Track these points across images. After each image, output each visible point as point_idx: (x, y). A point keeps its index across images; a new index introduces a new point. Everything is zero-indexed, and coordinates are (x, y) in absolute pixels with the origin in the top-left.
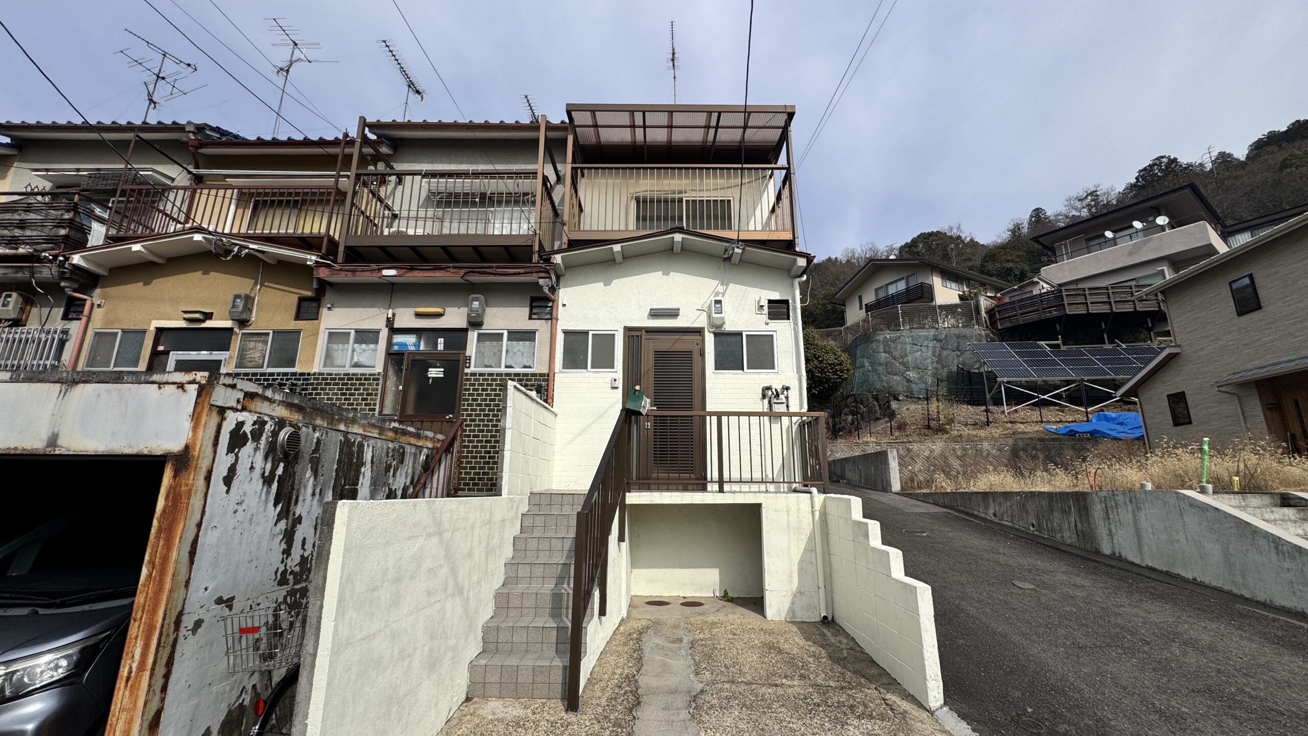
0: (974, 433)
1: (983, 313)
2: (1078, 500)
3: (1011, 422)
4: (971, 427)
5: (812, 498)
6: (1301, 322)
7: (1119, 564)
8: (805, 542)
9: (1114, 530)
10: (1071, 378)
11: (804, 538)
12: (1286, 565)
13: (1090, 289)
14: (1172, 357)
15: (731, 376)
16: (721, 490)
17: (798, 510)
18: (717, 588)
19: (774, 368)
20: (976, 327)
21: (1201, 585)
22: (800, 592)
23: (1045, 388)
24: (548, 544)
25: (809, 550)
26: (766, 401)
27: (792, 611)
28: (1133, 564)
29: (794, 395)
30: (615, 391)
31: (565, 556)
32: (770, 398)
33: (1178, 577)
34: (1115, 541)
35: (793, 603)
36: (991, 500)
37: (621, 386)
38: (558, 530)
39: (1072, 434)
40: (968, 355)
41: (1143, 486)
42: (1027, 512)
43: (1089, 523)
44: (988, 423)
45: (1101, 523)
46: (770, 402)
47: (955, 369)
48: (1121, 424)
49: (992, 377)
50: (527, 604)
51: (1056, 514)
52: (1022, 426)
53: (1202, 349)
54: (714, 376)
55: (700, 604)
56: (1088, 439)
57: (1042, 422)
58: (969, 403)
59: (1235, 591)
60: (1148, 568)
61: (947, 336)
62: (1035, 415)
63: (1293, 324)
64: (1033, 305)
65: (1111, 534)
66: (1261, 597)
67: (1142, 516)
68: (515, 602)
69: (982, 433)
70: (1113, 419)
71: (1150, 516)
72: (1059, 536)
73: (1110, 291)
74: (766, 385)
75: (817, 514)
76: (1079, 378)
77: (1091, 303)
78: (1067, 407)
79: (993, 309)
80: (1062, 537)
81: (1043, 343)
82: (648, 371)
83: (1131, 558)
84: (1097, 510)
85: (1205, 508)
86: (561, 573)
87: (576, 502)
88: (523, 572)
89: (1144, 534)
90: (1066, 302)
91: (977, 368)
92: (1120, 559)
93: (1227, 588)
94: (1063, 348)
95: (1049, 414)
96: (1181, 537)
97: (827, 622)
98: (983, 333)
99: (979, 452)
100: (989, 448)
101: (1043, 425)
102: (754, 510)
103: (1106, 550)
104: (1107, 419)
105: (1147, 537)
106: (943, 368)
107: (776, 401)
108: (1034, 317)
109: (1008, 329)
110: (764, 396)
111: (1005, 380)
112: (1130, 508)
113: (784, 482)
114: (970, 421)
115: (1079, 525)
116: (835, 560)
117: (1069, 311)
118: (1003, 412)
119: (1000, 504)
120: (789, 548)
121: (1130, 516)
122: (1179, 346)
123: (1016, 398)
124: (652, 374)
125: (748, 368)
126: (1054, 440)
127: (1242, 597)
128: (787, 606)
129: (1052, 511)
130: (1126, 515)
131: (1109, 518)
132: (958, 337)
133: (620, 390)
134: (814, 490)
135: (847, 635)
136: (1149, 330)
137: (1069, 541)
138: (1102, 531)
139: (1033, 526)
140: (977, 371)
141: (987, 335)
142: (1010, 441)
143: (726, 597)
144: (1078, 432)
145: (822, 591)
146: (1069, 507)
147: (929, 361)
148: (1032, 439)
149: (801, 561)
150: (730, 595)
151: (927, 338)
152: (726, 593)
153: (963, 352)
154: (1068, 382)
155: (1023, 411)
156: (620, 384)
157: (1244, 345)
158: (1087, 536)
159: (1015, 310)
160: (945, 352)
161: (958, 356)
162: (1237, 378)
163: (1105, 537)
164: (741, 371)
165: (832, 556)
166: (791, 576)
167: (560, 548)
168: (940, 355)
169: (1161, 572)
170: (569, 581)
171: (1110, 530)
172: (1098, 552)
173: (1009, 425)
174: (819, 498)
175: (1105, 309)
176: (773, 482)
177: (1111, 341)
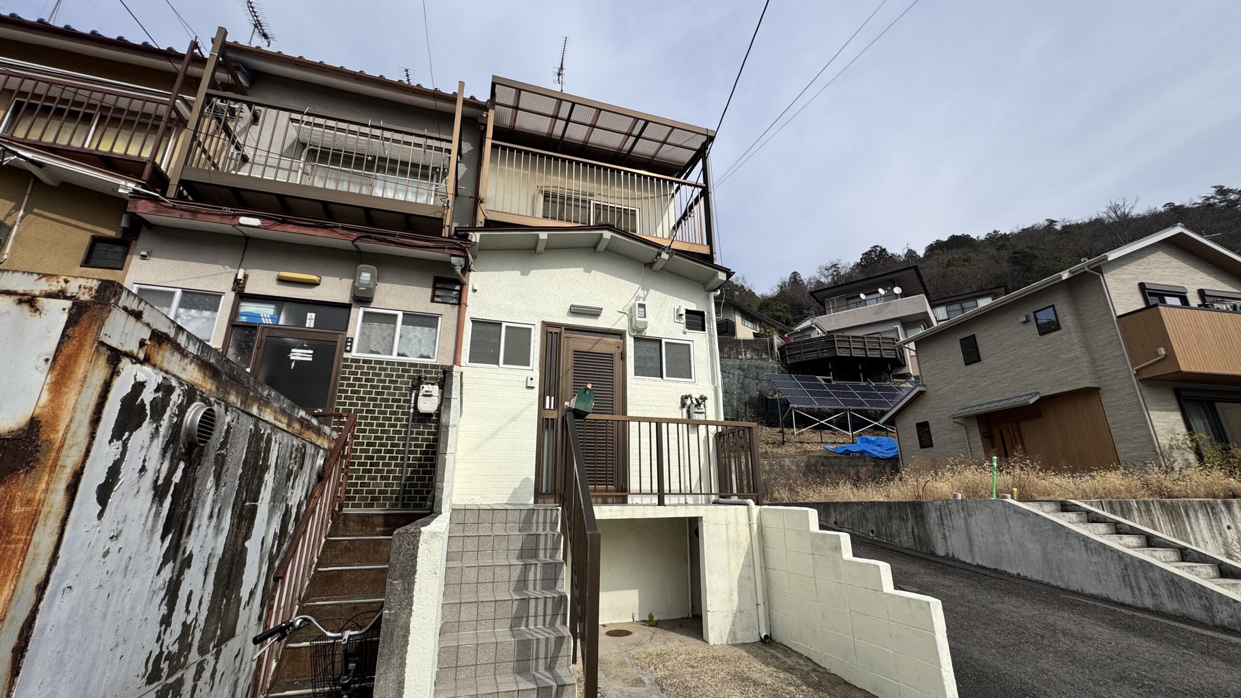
0: (775, 450)
1: (776, 349)
2: (915, 509)
3: (800, 442)
4: (771, 446)
5: (749, 511)
6: (1006, 372)
7: (958, 564)
8: (743, 555)
9: (947, 534)
10: (840, 407)
11: (743, 552)
12: (1093, 560)
13: (853, 337)
14: (920, 394)
15: (651, 383)
16: (661, 503)
17: (737, 522)
18: (636, 611)
19: (691, 378)
20: (771, 360)
21: (1025, 578)
22: (740, 611)
23: (822, 415)
24: (491, 574)
25: (749, 565)
26: (685, 410)
27: (733, 633)
28: (965, 563)
29: (710, 404)
30: (530, 390)
31: (512, 588)
32: (689, 407)
33: (1004, 573)
34: (949, 544)
35: (733, 624)
36: (832, 509)
37: (537, 386)
38: (495, 555)
39: (847, 453)
40: (764, 383)
41: (955, 496)
42: (867, 520)
43: (925, 529)
44: (783, 442)
45: (936, 528)
46: (688, 412)
47: (756, 394)
48: (879, 446)
49: (786, 404)
50: (483, 658)
51: (894, 521)
52: (809, 446)
53: (941, 389)
54: (634, 381)
55: (627, 633)
56: (859, 458)
57: (822, 443)
58: (769, 426)
59: (1053, 582)
60: (978, 566)
61: (748, 366)
62: (816, 437)
63: (1001, 374)
64: (811, 346)
65: (945, 538)
66: (1074, 587)
67: (972, 521)
68: (466, 658)
69: (780, 451)
70: (873, 442)
71: (980, 522)
72: (897, 541)
73: (866, 340)
74: (684, 394)
75: (755, 527)
76: (847, 408)
77: (854, 348)
78: (837, 430)
79: (784, 346)
80: (900, 542)
81: (819, 377)
82: (567, 372)
83: (963, 558)
84: (933, 517)
85: (1026, 514)
86: (517, 611)
87: (510, 519)
88: (467, 614)
89: (974, 537)
90: (836, 346)
91: (771, 396)
92: (953, 559)
93: (1046, 580)
94: (834, 383)
95: (827, 436)
96: (1006, 538)
97: (767, 641)
98: (776, 366)
99: (782, 467)
100: (789, 464)
101: (823, 445)
102: (692, 526)
103: (941, 552)
104: (868, 441)
105: (977, 540)
106: (745, 394)
107: (697, 410)
108: (813, 356)
109: (793, 364)
110: (683, 405)
111: (796, 406)
112: (962, 515)
113: (701, 494)
114: (770, 440)
115: (916, 530)
116: (773, 575)
117: (840, 353)
118: (793, 433)
119: (841, 513)
120: (729, 563)
121: (963, 521)
122: (925, 386)
123: (803, 422)
124: (571, 374)
125: (667, 376)
126: (836, 458)
127: (1058, 588)
128: (728, 627)
129: (890, 519)
130: (958, 521)
131: (943, 524)
132: (757, 368)
133: (536, 391)
134: (751, 502)
135: (800, 656)
136: (889, 373)
137: (907, 545)
138: (936, 535)
139: (873, 532)
140: (771, 398)
141: (778, 368)
142: (805, 458)
143: (651, 622)
144: (851, 452)
145: (761, 609)
146: (907, 515)
147: (735, 387)
148: (820, 457)
149: (741, 578)
150: (655, 619)
151: (733, 367)
152: (651, 616)
153: (761, 381)
154: (837, 411)
155: (807, 433)
156: (536, 383)
157: (970, 387)
158: (923, 539)
159: (800, 349)
160: (747, 380)
161: (757, 384)
162: (966, 412)
163: (939, 539)
164: (660, 379)
165: (771, 572)
166: (731, 595)
167: (506, 578)
168: (743, 382)
169: (990, 569)
170: (527, 621)
171: (944, 535)
172: (933, 554)
173: (799, 445)
174: (755, 509)
175: (860, 354)
176: (691, 493)
177: (865, 380)
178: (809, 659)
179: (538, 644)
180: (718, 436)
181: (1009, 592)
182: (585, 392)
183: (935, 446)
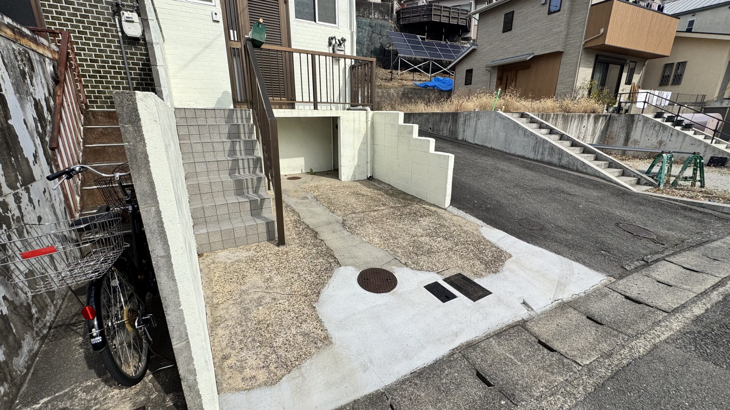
0: (386, 84)
1: (395, 12)
2: (454, 116)
3: (401, 79)
4: (384, 81)
5: (367, 113)
6: (522, 39)
7: (466, 143)
8: (362, 138)
9: (466, 129)
10: (428, 58)
11: (362, 136)
12: (525, 140)
13: (444, 7)
14: (474, 50)
15: (307, 25)
16: (316, 108)
17: (359, 120)
18: (303, 168)
19: (335, 23)
20: (390, 21)
21: (494, 149)
22: (358, 166)
23: (416, 62)
24: (211, 147)
25: (364, 143)
26: (331, 48)
27: (354, 175)
28: (470, 143)
29: (348, 44)
30: (216, 24)
31: (226, 155)
32: (334, 46)
33: (486, 147)
34: (465, 134)
35: (354, 172)
36: (412, 117)
37: (221, 21)
38: (211, 137)
39: (426, 87)
40: (384, 38)
41: (475, 109)
42: (429, 122)
43: (456, 128)
44: (391, 79)
45: (461, 126)
46: (333, 49)
47: (378, 46)
48: (444, 83)
49: (396, 53)
51: (442, 123)
52: (405, 82)
53: (485, 48)
54: (295, 23)
55: (299, 178)
56: (432, 90)
57: (413, 80)
58: (384, 68)
59: (505, 151)
60: (476, 144)
61: (375, 24)
62: (410, 76)
63: (519, 40)
64: (416, 12)
65: (464, 131)
66: (512, 153)
67: (479, 123)
69: (389, 84)
70: (441, 80)
71: (483, 122)
72: (441, 133)
73: (451, 10)
74: (331, 36)
75: (369, 123)
76: (431, 58)
77: (443, 16)
78: (423, 73)
79: (400, 10)
80: (443, 133)
81: (418, 36)
82: (243, 10)
83: (470, 140)
84: (461, 120)
85: (505, 118)
86: (231, 166)
87: (218, 115)
88: (200, 168)
89: (478, 130)
90: (433, 13)
91: (388, 47)
92: (465, 141)
93: (502, 150)
94: (426, 41)
95: (417, 76)
96: (492, 131)
97: (371, 178)
98: (393, 25)
99: (389, 94)
100: (393, 92)
101: (413, 82)
102: (334, 122)
103: (460, 138)
104: (438, 80)
105: (479, 132)
106: (372, 45)
107: (339, 48)
108: (417, 20)
109: (404, 25)
110: (330, 44)
111: (402, 55)
112: (475, 119)
114: (384, 78)
115: (451, 127)
116: (377, 148)
117: (435, 19)
118: (398, 74)
119: (416, 119)
120: (354, 142)
121: (474, 123)
122: (477, 45)
123: (405, 66)
124: (247, 11)
125: (319, 21)
126: (419, 89)
127: (506, 153)
128: (352, 173)
129: (440, 122)
130: (473, 123)
131: (465, 124)
132: (381, 26)
133: (221, 24)
134: (368, 108)
135: (385, 184)
136: (460, 36)
137: (445, 135)
138: (461, 130)
139: (430, 129)
140: (387, 49)
141: (395, 27)
142: (402, 89)
143: (311, 173)
144: (428, 86)
145: (369, 165)
146: (449, 120)
147: (365, 39)
148: (411, 89)
149: (360, 149)
150: (314, 171)
151: (365, 24)
152: (311, 170)
153: (382, 36)
154: (425, 60)
155: (406, 74)
156: (220, 17)
157: (501, 48)
158: (454, 132)
159: (410, 13)
160: (374, 35)
161: (380, 39)
162: (494, 64)
163: (461, 132)
164: (314, 22)
165: (376, 146)
166: (354, 158)
167: (222, 149)
168: (371, 36)
169: (480, 145)
170: (239, 171)
171: (464, 129)
172: (457, 139)
173: (400, 81)
174: (371, 113)
175: (446, 21)
177: (445, 40)
178: (389, 185)
179: (247, 181)
180: (352, 68)
181: (485, 155)
182: (258, 26)
183: (472, 84)
